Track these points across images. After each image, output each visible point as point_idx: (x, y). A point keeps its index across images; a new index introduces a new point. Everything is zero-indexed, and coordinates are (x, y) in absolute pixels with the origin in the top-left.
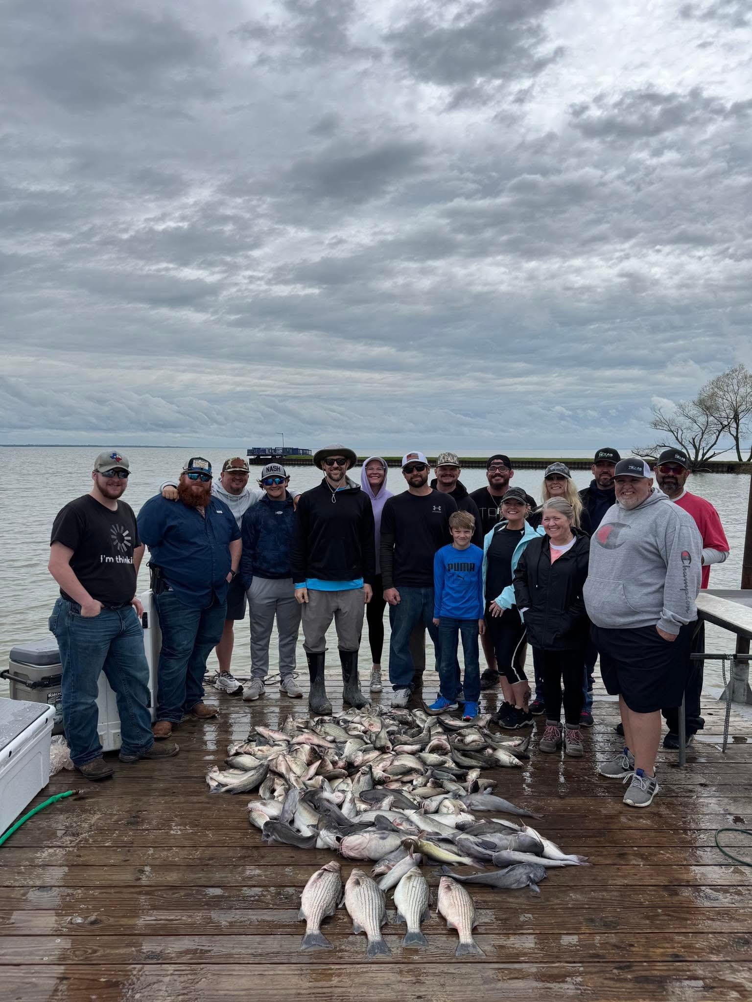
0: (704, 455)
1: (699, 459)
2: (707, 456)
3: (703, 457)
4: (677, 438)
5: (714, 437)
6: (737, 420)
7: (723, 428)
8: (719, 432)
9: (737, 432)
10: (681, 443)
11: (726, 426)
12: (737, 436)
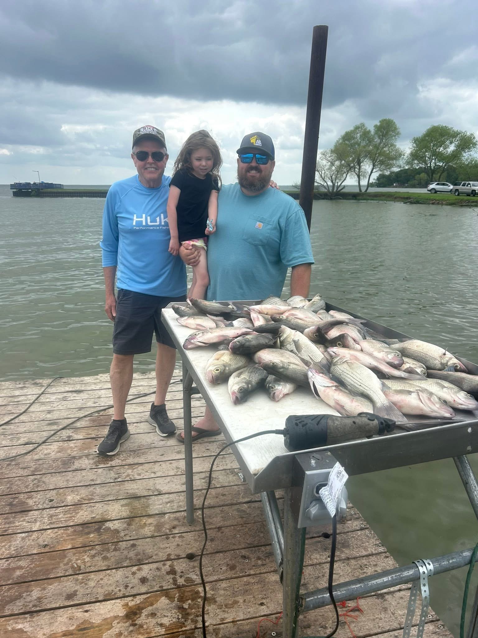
1: (335, 190)
2: (340, 189)
3: (337, 189)
4: (321, 176)
5: (345, 175)
6: (359, 163)
7: (350, 169)
8: (348, 172)
9: (359, 172)
10: (324, 179)
11: (352, 167)
12: (359, 174)
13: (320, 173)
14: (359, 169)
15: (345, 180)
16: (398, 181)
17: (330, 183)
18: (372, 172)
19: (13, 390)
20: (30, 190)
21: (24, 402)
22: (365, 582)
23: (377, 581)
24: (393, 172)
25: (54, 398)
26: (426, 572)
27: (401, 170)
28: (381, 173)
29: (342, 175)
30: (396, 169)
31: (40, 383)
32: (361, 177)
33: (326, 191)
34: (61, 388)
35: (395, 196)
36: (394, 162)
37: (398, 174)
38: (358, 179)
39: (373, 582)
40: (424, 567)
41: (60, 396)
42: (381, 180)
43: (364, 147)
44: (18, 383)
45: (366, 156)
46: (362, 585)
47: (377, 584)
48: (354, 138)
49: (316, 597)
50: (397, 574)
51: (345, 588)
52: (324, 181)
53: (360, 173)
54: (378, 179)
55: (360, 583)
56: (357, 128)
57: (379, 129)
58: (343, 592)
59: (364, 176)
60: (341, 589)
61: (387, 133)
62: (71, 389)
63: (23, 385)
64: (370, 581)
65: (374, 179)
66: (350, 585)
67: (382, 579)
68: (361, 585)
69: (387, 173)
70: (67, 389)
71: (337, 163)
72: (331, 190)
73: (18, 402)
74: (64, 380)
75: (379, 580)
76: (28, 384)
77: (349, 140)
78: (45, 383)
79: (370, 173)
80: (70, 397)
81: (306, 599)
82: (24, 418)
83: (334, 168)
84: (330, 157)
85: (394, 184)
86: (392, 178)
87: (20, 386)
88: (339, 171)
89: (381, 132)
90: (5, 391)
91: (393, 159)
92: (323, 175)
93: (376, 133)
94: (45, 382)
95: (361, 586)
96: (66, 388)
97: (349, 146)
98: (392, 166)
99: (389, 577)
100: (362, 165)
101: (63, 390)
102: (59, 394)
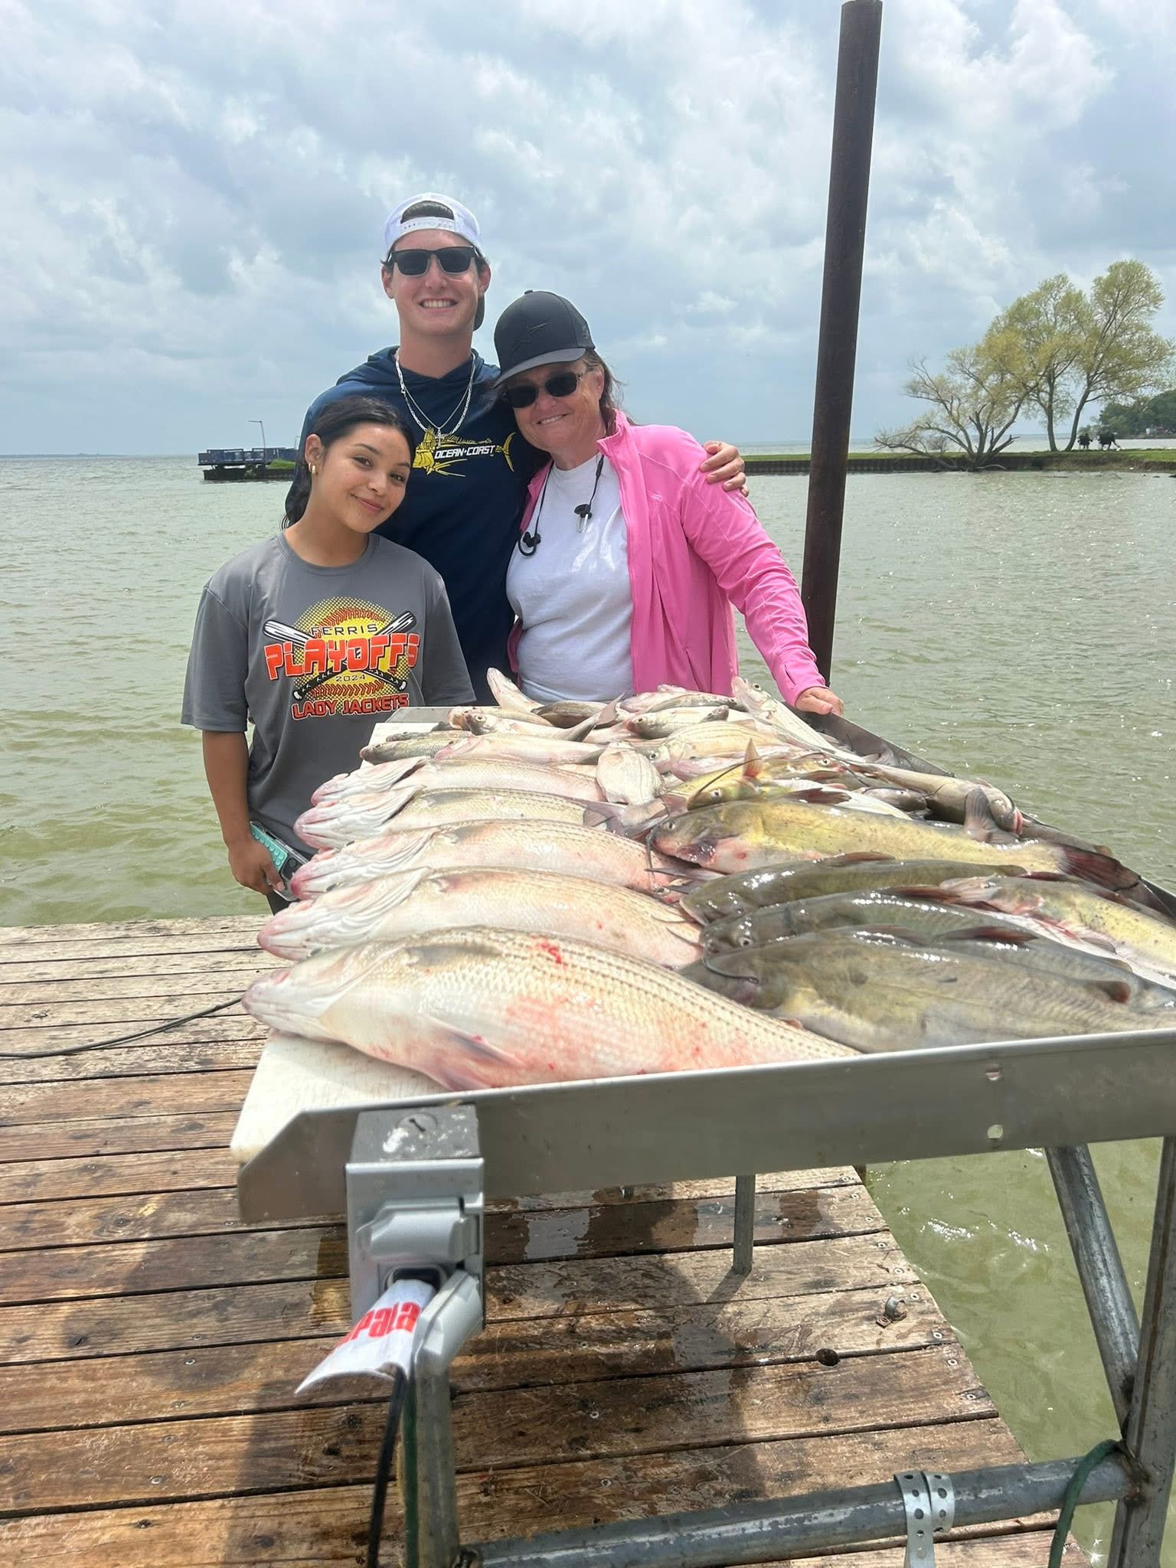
0: (993, 443)
1: (985, 451)
2: (998, 445)
3: (992, 447)
4: (950, 413)
5: (1012, 410)
6: (1051, 379)
7: (1027, 392)
8: (1020, 401)
9: (1051, 400)
10: (957, 423)
11: (1032, 389)
12: (1050, 406)
13: (948, 406)
14: (1051, 394)
15: (1012, 421)
16: (1157, 423)
17: (973, 432)
18: (1084, 401)
19: (99, 944)
20: (243, 467)
21: (115, 975)
22: (681, 1530)
23: (722, 1529)
24: (1145, 400)
25: (191, 965)
26: (926, 1511)
27: (1166, 395)
28: (1109, 401)
29: (1006, 411)
30: (1149, 392)
31: (165, 928)
32: (1056, 414)
33: (964, 450)
34: (212, 941)
35: (1147, 460)
36: (1146, 372)
37: (1157, 404)
38: (1046, 419)
39: (708, 1531)
40: (923, 1496)
41: (210, 960)
42: (1113, 420)
43: (1066, 336)
44: (113, 927)
45: (1069, 359)
46: (671, 1537)
47: (723, 1540)
48: (1038, 314)
49: (514, 1558)
50: (794, 1517)
51: (614, 1542)
52: (959, 425)
53: (1054, 404)
54: (1104, 418)
55: (665, 1530)
56: (1048, 288)
57: (1106, 288)
58: (605, 1553)
59: (1063, 412)
60: (601, 1543)
61: (1126, 299)
62: (236, 945)
63: (124, 933)
64: (698, 1529)
65: (1093, 419)
66: (631, 1534)
67: (739, 1526)
68: (667, 1536)
69: (1126, 401)
70: (227, 943)
71: (992, 380)
72: (975, 451)
73: (101, 972)
74: (223, 922)
75: (730, 1527)
76: (138, 929)
77: (1023, 319)
78: (176, 929)
79: (1078, 402)
80: (228, 963)
81: (482, 1559)
82: (109, 1013)
83: (983, 393)
84: (972, 365)
85: (1148, 430)
86: (1140, 416)
87: (118, 934)
88: (996, 401)
89: (1111, 294)
90: (80, 945)
91: (1141, 364)
92: (954, 412)
93: (1099, 298)
94: (177, 925)
95: (666, 1542)
96: (224, 941)
97: (1025, 334)
98: (1140, 382)
99: (766, 1522)
100: (1060, 384)
101: (217, 946)
102: (206, 955)
